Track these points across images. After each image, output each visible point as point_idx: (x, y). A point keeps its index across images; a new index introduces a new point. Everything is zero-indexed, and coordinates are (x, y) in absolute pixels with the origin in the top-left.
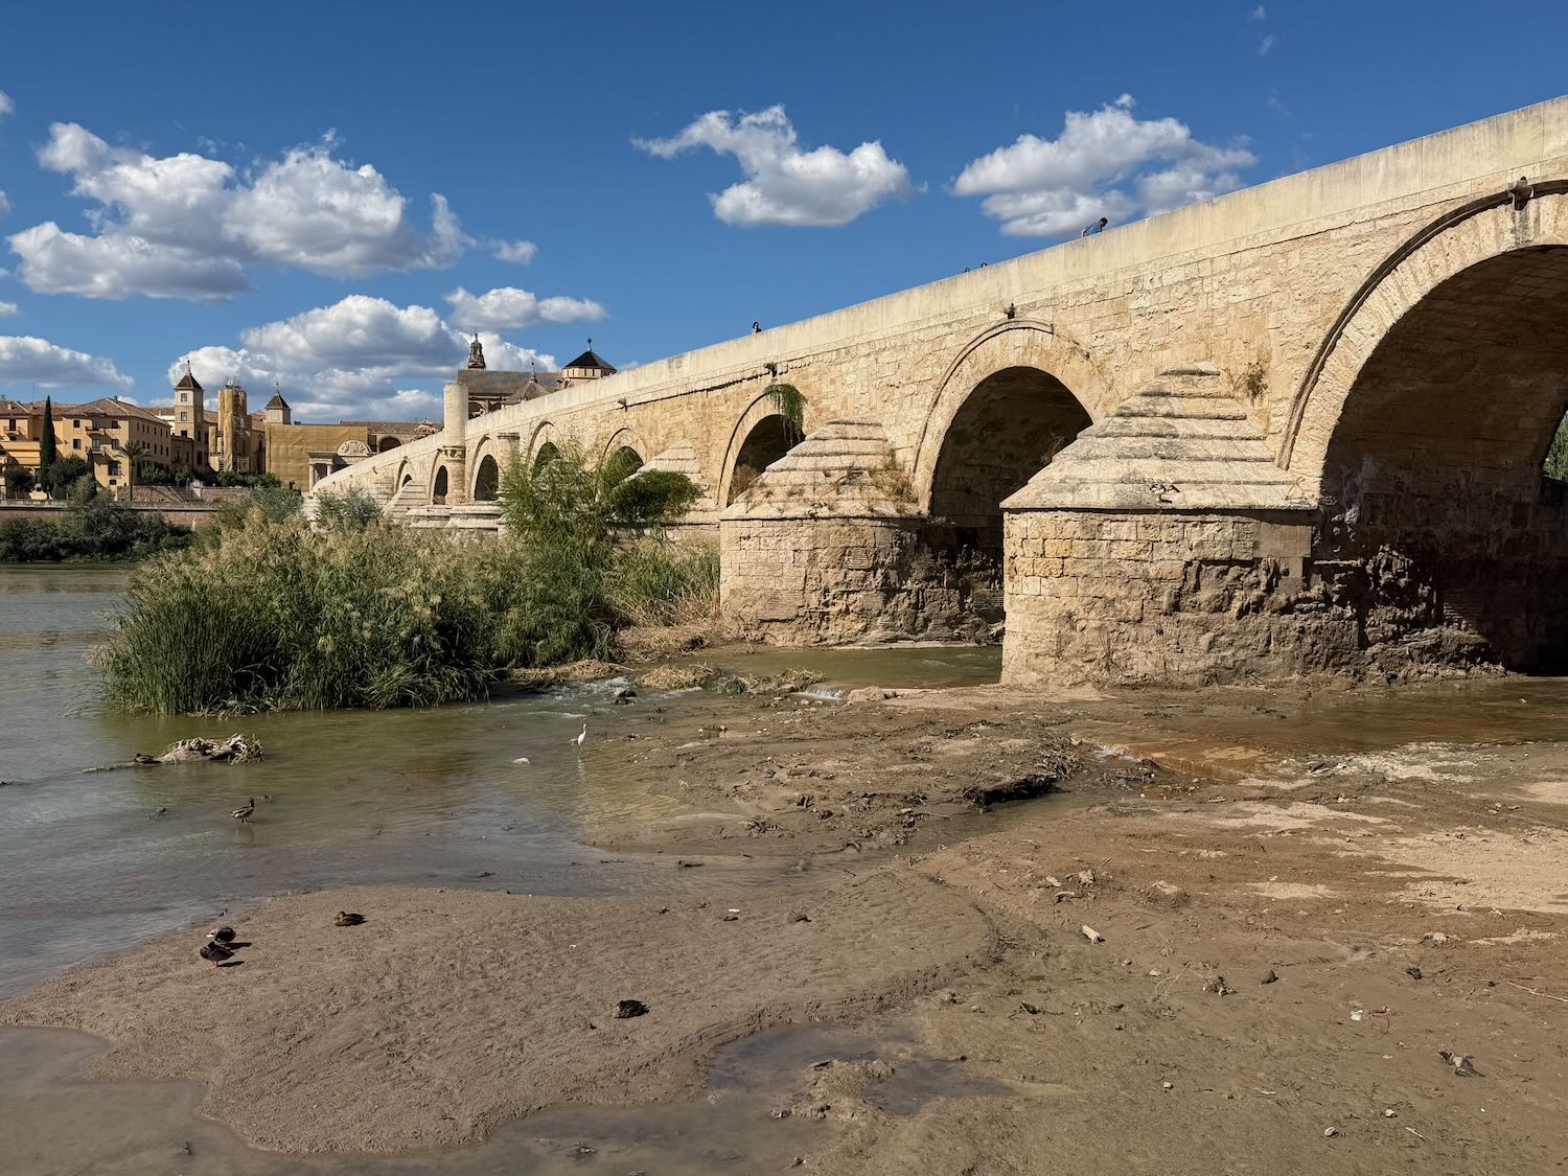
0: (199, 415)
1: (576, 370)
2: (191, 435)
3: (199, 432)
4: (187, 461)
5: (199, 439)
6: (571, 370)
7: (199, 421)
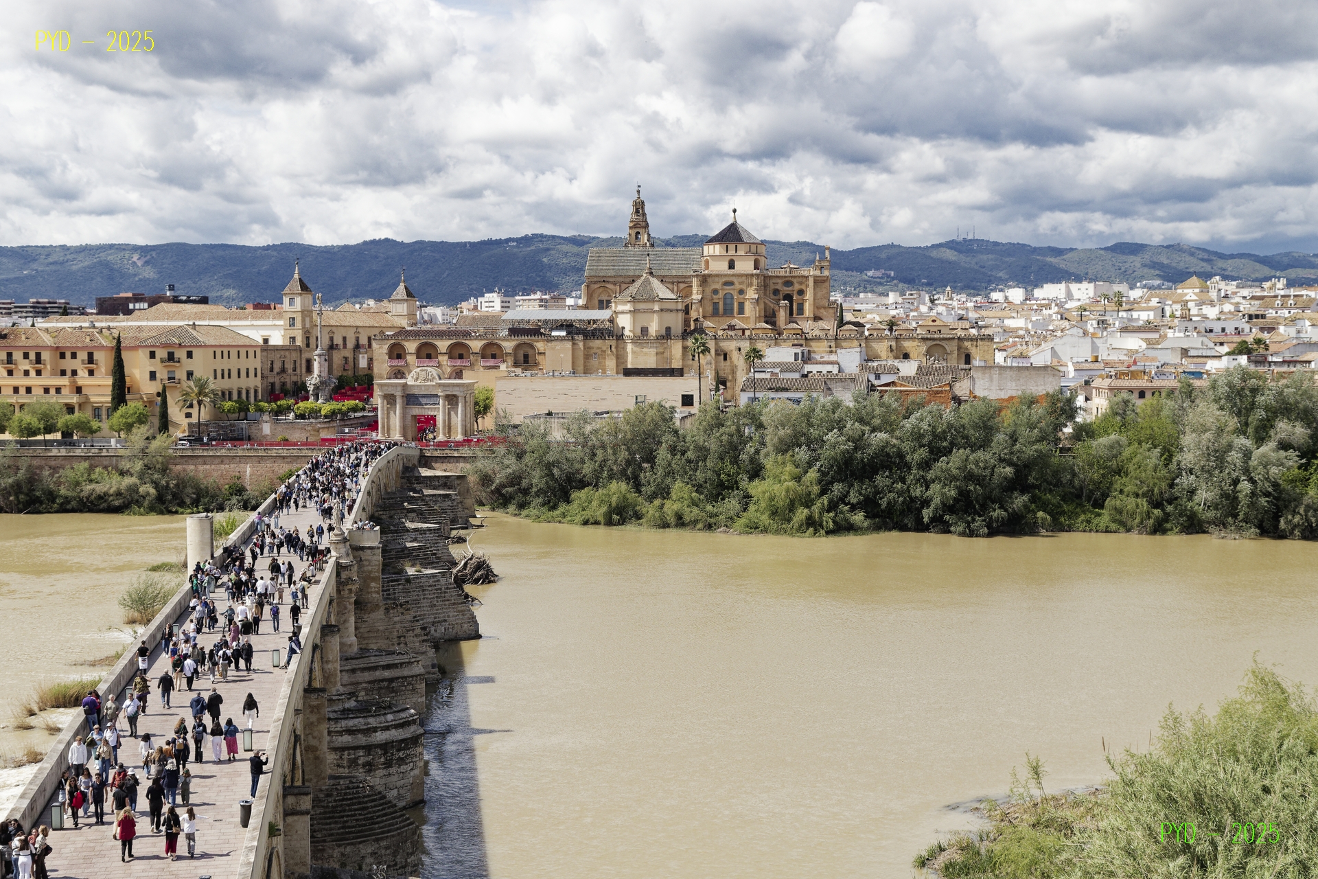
0: (307, 320)
1: (717, 247)
2: (299, 342)
3: (308, 338)
4: (294, 370)
5: (308, 345)
6: (711, 247)
7: (308, 325)
